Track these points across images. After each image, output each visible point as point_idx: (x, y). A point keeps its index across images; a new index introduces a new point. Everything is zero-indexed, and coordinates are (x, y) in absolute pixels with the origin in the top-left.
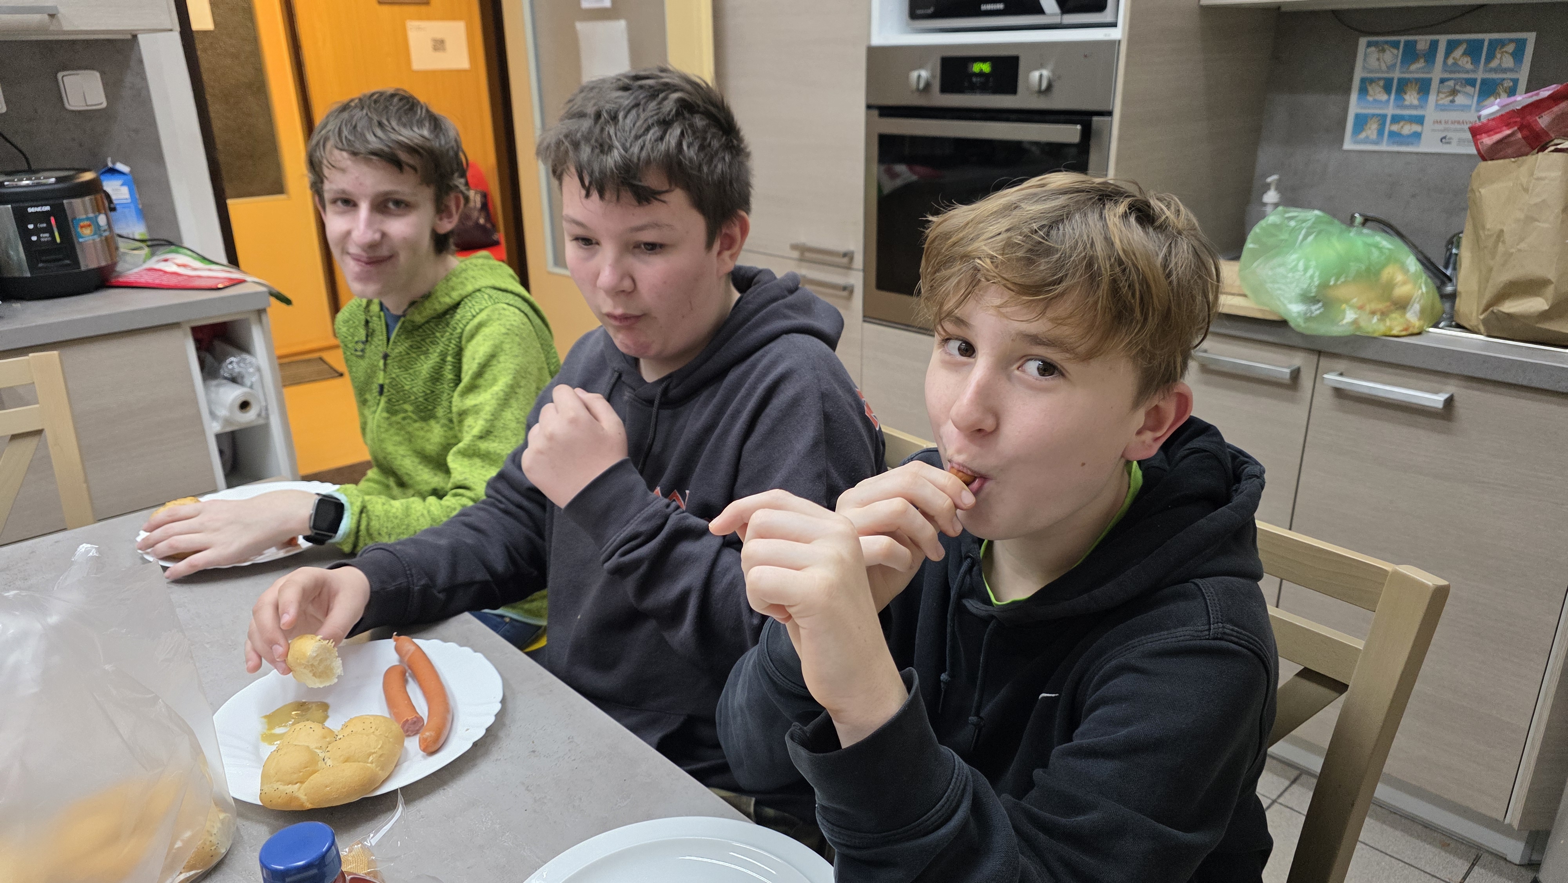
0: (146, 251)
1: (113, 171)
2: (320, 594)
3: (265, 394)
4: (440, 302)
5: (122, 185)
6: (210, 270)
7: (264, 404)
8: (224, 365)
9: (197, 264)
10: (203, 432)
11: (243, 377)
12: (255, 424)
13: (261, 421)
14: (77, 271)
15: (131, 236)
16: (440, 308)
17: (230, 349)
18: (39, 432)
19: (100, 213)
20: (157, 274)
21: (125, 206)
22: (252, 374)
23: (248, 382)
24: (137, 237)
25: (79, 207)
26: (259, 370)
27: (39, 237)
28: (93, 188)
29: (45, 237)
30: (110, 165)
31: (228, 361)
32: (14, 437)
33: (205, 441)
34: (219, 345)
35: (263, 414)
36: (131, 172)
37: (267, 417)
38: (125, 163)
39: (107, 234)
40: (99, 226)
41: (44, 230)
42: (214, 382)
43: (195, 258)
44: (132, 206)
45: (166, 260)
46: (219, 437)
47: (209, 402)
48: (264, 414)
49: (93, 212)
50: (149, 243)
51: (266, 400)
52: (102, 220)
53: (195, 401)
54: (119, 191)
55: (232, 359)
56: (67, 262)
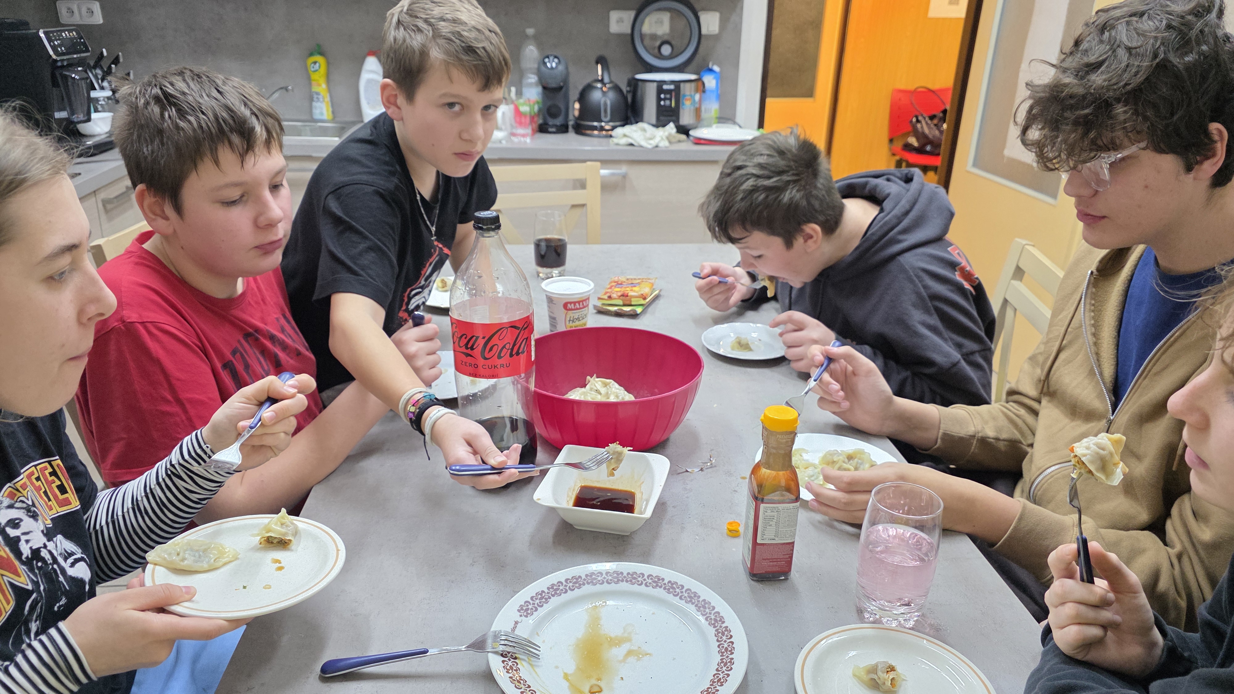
1: (711, 71)
5: (714, 78)
18: (584, 206)
19: (697, 94)
21: (712, 91)
25: (688, 88)
27: (665, 101)
29: (668, 102)
30: (710, 68)
36: (722, 71)
38: (719, 66)
39: (698, 106)
40: (694, 100)
41: (668, 99)
44: (715, 92)
49: (694, 92)
52: (697, 97)
54: (710, 81)
56: (674, 118)
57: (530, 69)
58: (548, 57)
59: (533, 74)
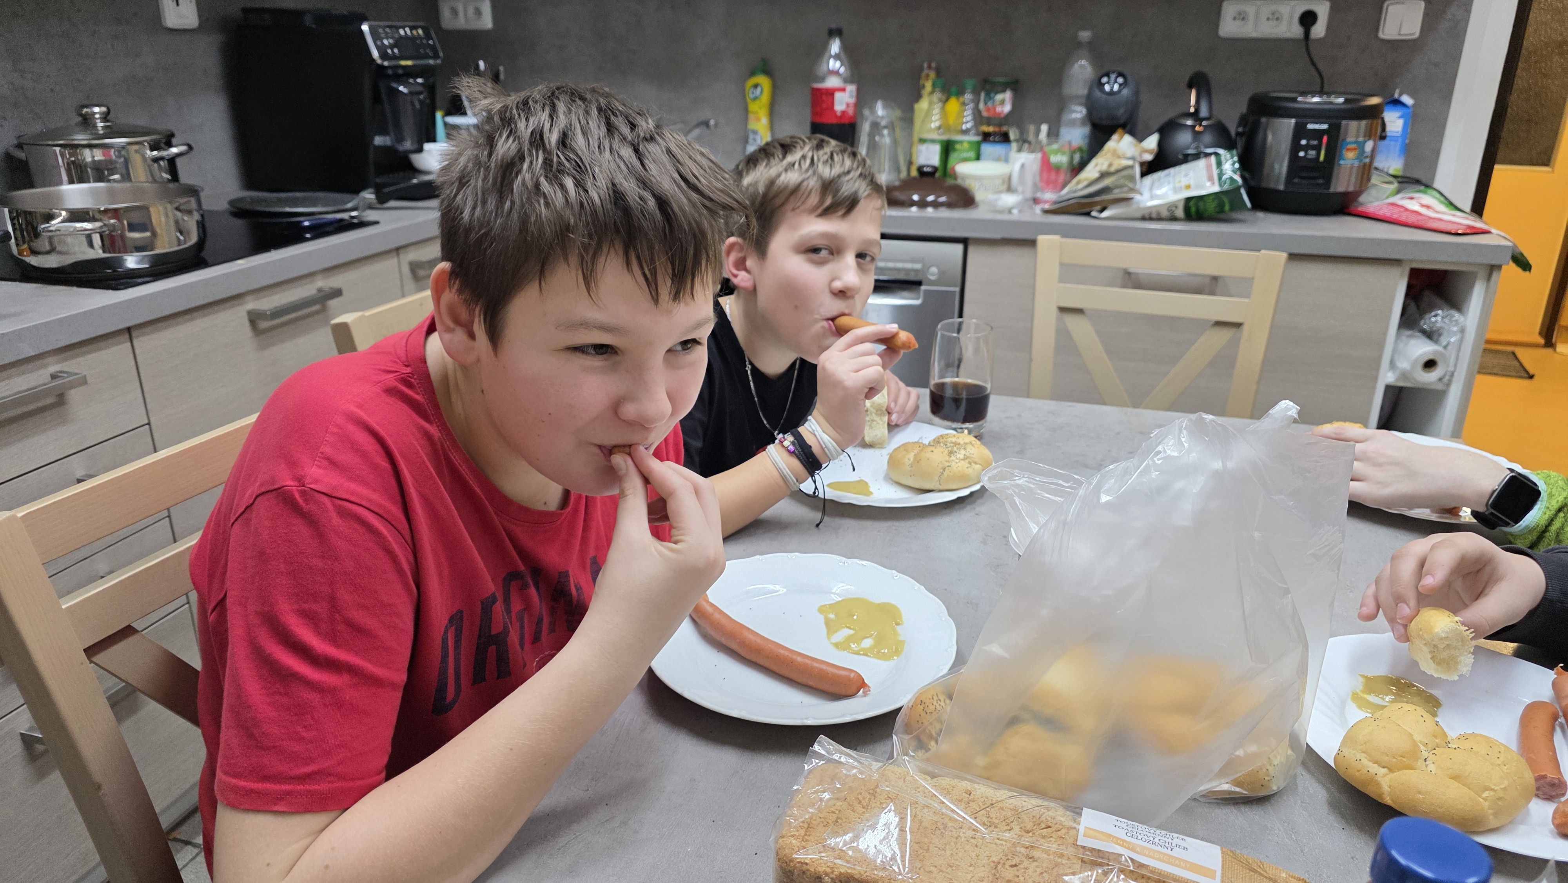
0: (1395, 185)
3: (1457, 359)
5: (1400, 117)
6: (1454, 215)
7: (1451, 369)
8: (1427, 316)
9: (1442, 208)
10: (1375, 379)
11: (1440, 335)
12: (1433, 387)
13: (1440, 387)
14: (1325, 191)
15: (1386, 170)
17: (1438, 301)
18: (1238, 325)
19: (1370, 139)
20: (1396, 210)
21: (1394, 138)
22: (1455, 333)
23: (1444, 341)
24: (1391, 172)
25: (1353, 129)
26: (1462, 331)
27: (1306, 154)
28: (1374, 113)
29: (1312, 153)
30: (1396, 96)
31: (1433, 313)
32: (1219, 324)
33: (1374, 388)
34: (1428, 296)
35: (1447, 378)
36: (1414, 105)
37: (1448, 385)
38: (1412, 96)
40: (1364, 152)
41: (1313, 148)
42: (1409, 333)
43: (1441, 202)
44: (1400, 140)
45: (1412, 198)
46: (1388, 388)
47: (1395, 351)
48: (1447, 381)
49: (1365, 136)
50: (1400, 180)
51: (1455, 366)
52: (1369, 146)
53: (1381, 345)
55: (1440, 312)
56: (1321, 181)
57: (1077, 97)
58: (1107, 75)
59: (1080, 104)
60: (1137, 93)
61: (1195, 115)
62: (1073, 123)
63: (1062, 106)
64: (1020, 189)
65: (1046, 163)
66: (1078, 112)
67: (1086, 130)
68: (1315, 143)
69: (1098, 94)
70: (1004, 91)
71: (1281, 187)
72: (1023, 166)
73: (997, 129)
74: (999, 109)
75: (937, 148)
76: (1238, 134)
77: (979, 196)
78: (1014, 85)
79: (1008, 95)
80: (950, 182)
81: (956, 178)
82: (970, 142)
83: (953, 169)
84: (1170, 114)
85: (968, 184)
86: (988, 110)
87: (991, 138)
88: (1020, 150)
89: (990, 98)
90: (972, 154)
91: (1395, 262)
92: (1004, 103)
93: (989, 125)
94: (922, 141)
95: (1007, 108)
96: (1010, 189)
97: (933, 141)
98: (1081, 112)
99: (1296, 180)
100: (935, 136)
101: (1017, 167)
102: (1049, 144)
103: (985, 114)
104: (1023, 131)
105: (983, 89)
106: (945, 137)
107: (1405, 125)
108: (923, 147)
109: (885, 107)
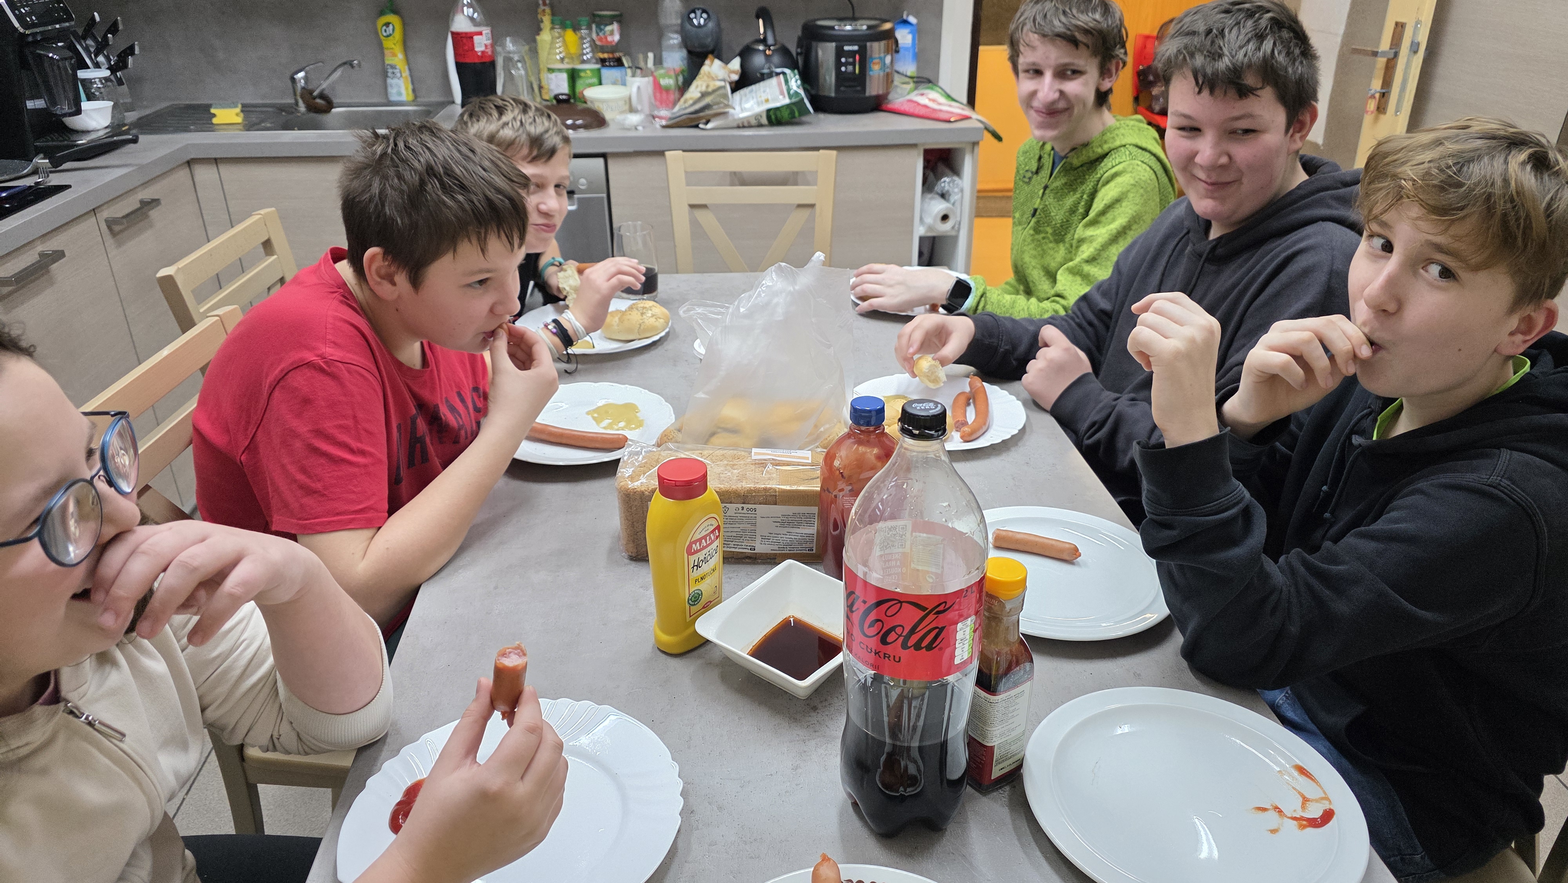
0: (912, 85)
1: (906, 22)
2: (940, 333)
3: (961, 212)
4: (1093, 152)
5: (909, 33)
6: (950, 106)
7: (958, 219)
8: (939, 183)
9: (942, 100)
10: (912, 232)
11: (950, 195)
12: (949, 234)
13: (953, 233)
14: (861, 96)
15: (905, 73)
16: (1093, 156)
17: (947, 171)
19: (888, 53)
20: (913, 105)
21: (907, 49)
22: (956, 194)
23: (952, 200)
24: (909, 74)
25: (876, 48)
26: (962, 191)
27: (846, 68)
28: (889, 35)
29: (850, 68)
30: (905, 17)
31: (943, 180)
32: (800, 206)
33: (912, 239)
34: (941, 167)
35: (957, 226)
36: (918, 24)
37: (958, 231)
38: (915, 15)
39: (888, 70)
40: (885, 64)
41: (850, 64)
42: (929, 195)
43: (942, 95)
44: (911, 51)
45: (922, 95)
46: (922, 239)
47: (922, 211)
48: (957, 228)
49: (884, 52)
50: (915, 80)
51: (961, 216)
52: (888, 59)
53: (912, 207)
54: (904, 37)
55: (946, 179)
56: (859, 88)
57: (672, 25)
58: (694, 11)
59: (676, 32)
60: (718, 25)
61: (764, 41)
62: (672, 48)
63: (660, 35)
64: (639, 108)
65: (657, 85)
66: (675, 39)
67: (684, 53)
68: (851, 60)
69: (688, 27)
70: (612, 23)
71: (833, 95)
72: (639, 88)
73: (611, 56)
74: (610, 39)
75: (565, 76)
76: (798, 54)
77: (608, 116)
78: (619, 19)
79: (615, 27)
80: (581, 106)
81: (585, 102)
82: (592, 70)
83: (582, 93)
84: (747, 40)
85: (597, 106)
86: (601, 40)
87: (607, 64)
88: (633, 76)
89: (601, 30)
90: (595, 80)
91: (914, 146)
92: (613, 34)
93: (603, 52)
94: (551, 70)
95: (617, 38)
96: (632, 110)
97: (560, 70)
98: (677, 39)
99: (842, 89)
100: (561, 66)
101: (634, 90)
102: (656, 69)
103: (598, 43)
104: (634, 60)
105: (594, 22)
106: (569, 66)
107: (913, 39)
108: (553, 76)
109: (514, 43)
